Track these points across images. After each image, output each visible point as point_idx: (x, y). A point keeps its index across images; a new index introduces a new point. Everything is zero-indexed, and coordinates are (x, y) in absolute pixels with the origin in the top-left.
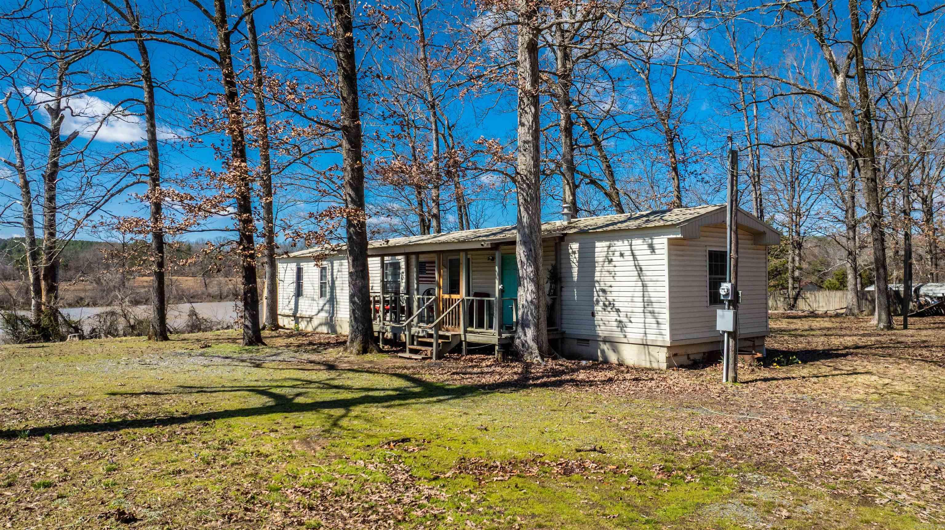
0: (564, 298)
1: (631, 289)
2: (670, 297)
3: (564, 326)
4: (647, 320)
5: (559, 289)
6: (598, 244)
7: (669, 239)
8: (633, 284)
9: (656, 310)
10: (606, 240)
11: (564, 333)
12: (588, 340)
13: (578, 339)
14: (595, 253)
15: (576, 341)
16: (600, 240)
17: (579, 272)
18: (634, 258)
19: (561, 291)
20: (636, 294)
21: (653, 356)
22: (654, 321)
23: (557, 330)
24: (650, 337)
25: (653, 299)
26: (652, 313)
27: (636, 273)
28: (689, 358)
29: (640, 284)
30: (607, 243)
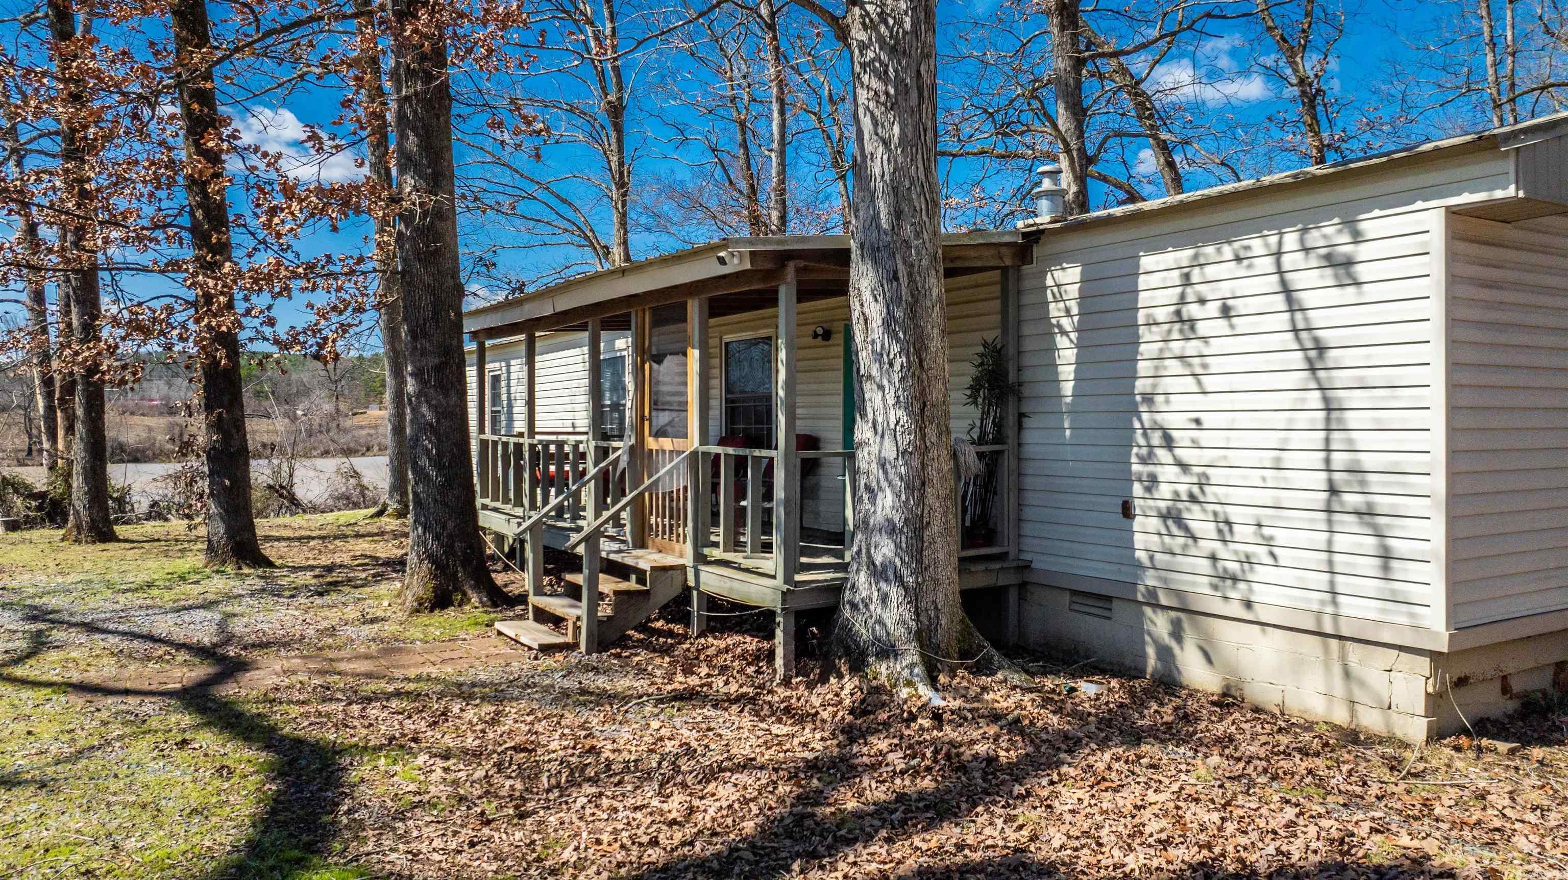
0: (1029, 450)
1: (1279, 420)
2: (1452, 453)
3: (1029, 544)
4: (1341, 542)
5: (1011, 419)
6: (1147, 262)
7: (1452, 213)
8: (1287, 400)
9: (1383, 503)
10: (1179, 246)
11: (1026, 567)
12: (1109, 599)
13: (1074, 592)
14: (1136, 292)
15: (1067, 597)
16: (1157, 247)
17: (1080, 363)
18: (1290, 300)
19: (1020, 427)
20: (1297, 439)
21: (1362, 684)
22: (1370, 543)
23: (1002, 557)
24: (1349, 607)
25: (1368, 461)
26: (1366, 514)
27: (1297, 359)
28: (1506, 689)
29: (1314, 399)
30: (1184, 255)
